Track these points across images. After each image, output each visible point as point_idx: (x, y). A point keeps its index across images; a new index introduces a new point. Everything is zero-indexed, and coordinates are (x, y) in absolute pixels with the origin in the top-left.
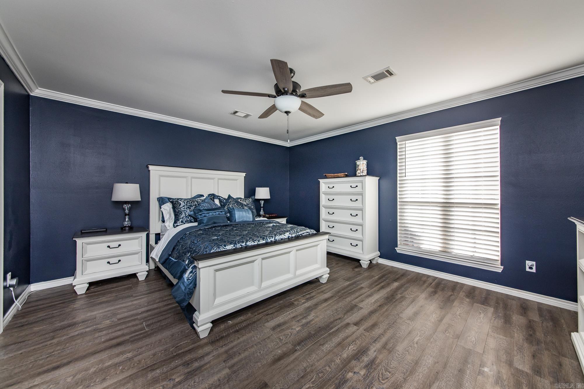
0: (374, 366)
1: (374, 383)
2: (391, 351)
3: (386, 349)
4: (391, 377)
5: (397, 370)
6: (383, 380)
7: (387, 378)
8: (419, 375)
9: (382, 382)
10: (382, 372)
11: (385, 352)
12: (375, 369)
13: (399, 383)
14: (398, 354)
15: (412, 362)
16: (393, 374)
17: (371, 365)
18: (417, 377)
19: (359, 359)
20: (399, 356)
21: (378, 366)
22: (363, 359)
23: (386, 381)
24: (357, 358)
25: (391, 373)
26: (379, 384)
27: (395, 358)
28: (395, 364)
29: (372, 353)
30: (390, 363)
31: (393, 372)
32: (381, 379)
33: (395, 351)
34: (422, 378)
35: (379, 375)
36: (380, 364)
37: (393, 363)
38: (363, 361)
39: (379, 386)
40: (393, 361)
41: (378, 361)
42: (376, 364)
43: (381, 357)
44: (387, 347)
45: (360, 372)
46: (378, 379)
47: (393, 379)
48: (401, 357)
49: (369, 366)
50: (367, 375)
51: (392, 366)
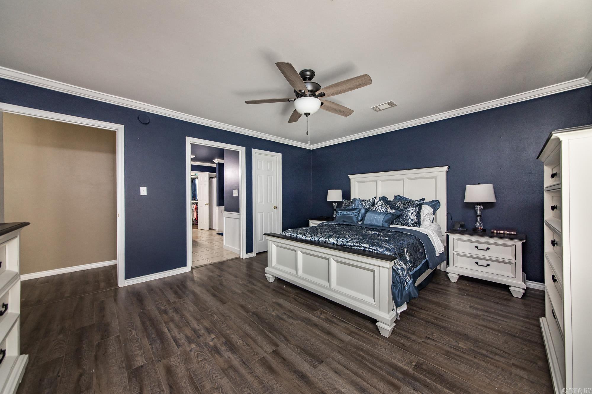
0: (213, 352)
1: (199, 347)
2: (224, 371)
3: (228, 368)
4: (197, 360)
5: (200, 367)
6: (197, 354)
7: (197, 357)
8: (185, 383)
9: (197, 353)
10: (205, 356)
11: (225, 366)
12: (210, 352)
13: (189, 363)
14: (218, 376)
15: (201, 385)
16: (199, 362)
17: (216, 350)
18: (185, 380)
19: (225, 344)
20: (214, 376)
21: (212, 355)
22: (225, 346)
23: (196, 355)
24: (227, 343)
25: (200, 361)
26: (196, 350)
27: (214, 372)
28: (207, 368)
29: (228, 355)
30: (211, 365)
31: (200, 363)
32: (200, 353)
33: (223, 375)
34: (182, 384)
35: (204, 352)
36: (214, 357)
37: (209, 367)
38: (222, 346)
39: (195, 350)
40: (211, 368)
41: (217, 356)
42: (214, 354)
43: (221, 360)
44: (230, 370)
45: (212, 342)
46: (200, 351)
47: (194, 360)
48: (213, 378)
49: (215, 349)
50: (207, 345)
51: (207, 365)
